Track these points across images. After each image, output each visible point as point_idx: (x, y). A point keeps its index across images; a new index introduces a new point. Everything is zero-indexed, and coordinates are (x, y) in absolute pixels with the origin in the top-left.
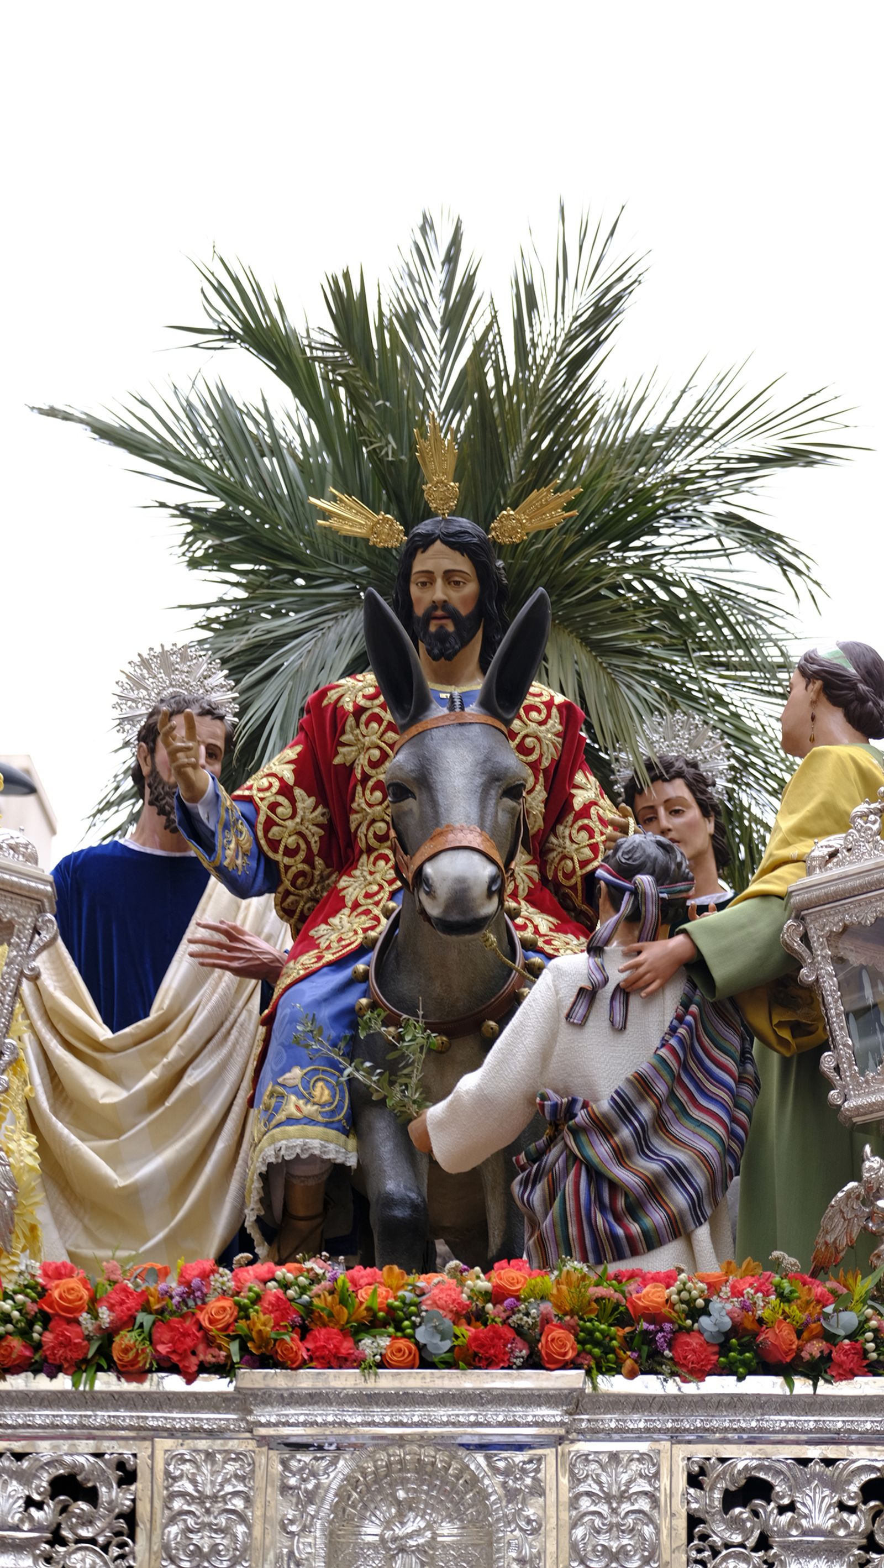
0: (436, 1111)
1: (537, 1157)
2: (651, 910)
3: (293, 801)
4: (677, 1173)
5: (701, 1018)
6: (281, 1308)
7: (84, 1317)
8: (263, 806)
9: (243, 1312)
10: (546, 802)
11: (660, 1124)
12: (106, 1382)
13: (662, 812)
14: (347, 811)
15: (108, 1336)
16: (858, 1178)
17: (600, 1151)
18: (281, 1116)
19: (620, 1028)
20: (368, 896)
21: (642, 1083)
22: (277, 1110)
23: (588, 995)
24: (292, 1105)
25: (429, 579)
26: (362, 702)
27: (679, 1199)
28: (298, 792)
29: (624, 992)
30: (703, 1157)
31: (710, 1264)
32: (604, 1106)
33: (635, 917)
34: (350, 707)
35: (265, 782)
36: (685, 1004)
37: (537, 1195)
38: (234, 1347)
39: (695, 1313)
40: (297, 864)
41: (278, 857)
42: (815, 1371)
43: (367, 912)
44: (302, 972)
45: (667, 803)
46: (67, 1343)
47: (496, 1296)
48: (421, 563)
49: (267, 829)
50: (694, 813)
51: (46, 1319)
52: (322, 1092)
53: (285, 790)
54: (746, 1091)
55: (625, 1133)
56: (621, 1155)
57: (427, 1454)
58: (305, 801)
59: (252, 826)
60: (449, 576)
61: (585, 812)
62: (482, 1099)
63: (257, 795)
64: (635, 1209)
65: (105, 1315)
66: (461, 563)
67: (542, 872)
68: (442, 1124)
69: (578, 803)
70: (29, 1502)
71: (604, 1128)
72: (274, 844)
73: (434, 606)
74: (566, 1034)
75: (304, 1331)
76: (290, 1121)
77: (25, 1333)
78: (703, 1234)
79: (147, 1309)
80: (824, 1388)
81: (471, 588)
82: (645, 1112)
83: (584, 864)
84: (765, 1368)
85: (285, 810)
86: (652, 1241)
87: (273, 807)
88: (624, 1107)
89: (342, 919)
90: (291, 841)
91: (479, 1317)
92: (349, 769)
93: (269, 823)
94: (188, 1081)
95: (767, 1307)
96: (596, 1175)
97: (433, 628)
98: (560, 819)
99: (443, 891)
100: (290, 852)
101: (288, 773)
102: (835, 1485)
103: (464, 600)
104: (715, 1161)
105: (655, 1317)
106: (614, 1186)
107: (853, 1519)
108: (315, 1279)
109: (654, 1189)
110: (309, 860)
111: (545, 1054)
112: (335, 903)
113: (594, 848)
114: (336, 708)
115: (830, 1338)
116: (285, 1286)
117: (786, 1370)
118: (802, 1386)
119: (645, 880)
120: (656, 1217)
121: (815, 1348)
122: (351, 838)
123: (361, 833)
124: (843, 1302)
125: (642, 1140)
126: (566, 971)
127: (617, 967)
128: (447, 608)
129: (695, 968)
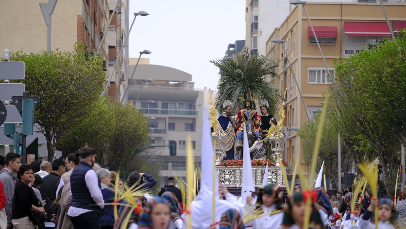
1: (255, 152)
4: (263, 154)
5: (264, 145)
8: (235, 119)
10: (255, 119)
12: (233, 167)
14: (241, 119)
15: (233, 164)
17: (258, 152)
19: (259, 145)
21: (261, 149)
23: (258, 143)
24: (238, 143)
26: (242, 112)
27: (263, 155)
29: (260, 143)
31: (264, 159)
32: (259, 150)
33: (260, 139)
35: (235, 117)
37: (255, 154)
39: (263, 163)
40: (238, 123)
44: (239, 133)
47: (253, 162)
48: (246, 103)
50: (265, 109)
51: (229, 163)
53: (237, 118)
56: (259, 153)
58: (238, 119)
61: (257, 120)
62: (252, 149)
64: (260, 156)
67: (254, 124)
70: (228, 173)
71: (259, 151)
74: (256, 145)
78: (264, 157)
80: (270, 167)
83: (257, 124)
86: (261, 157)
88: (260, 150)
92: (241, 117)
93: (236, 121)
94: (229, 135)
99: (249, 134)
101: (237, 117)
102: (270, 172)
109: (261, 155)
111: (255, 147)
114: (240, 112)
119: (261, 137)
120: (261, 156)
122: (241, 121)
124: (271, 162)
125: (261, 152)
126: (256, 142)
127: (259, 142)
128: (248, 106)
129: (264, 142)
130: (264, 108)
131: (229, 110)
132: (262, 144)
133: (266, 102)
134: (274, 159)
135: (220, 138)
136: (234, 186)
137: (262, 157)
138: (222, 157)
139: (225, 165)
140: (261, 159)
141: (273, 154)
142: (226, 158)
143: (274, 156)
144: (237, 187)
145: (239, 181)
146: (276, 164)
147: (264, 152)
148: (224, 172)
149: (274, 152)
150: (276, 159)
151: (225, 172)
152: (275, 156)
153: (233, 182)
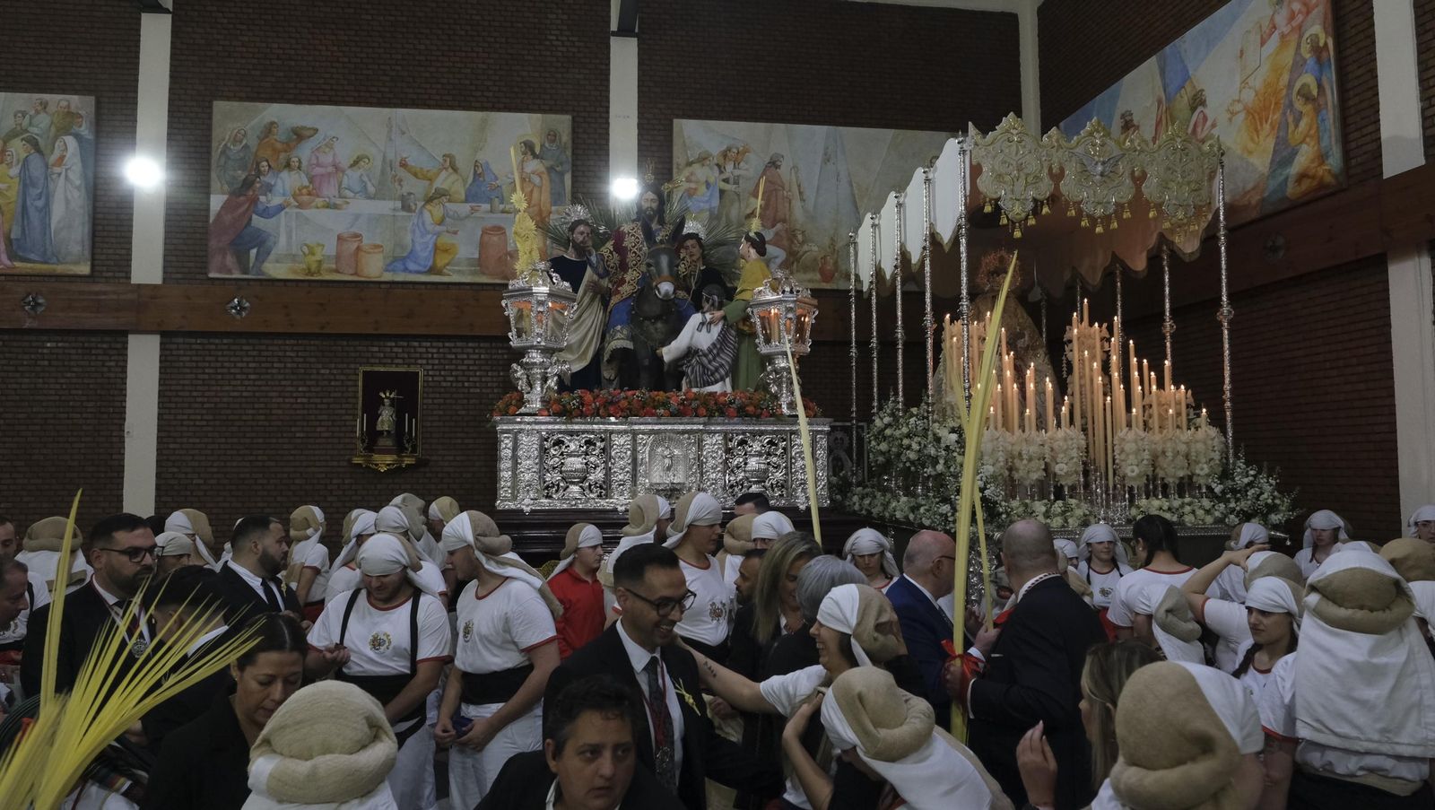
0: (664, 350)
1: (689, 361)
2: (716, 304)
3: (613, 255)
4: (722, 365)
5: (728, 329)
6: (637, 401)
7: (592, 405)
8: (606, 256)
9: (628, 403)
11: (718, 354)
14: (625, 258)
15: (598, 410)
17: (704, 361)
18: (614, 338)
19: (709, 331)
20: (632, 280)
21: (714, 344)
23: (702, 324)
24: (619, 335)
25: (647, 200)
26: (630, 231)
27: (723, 372)
28: (614, 253)
29: (710, 323)
31: (729, 389)
32: (705, 350)
33: (713, 305)
34: (626, 232)
35: (606, 250)
36: (724, 326)
37: (689, 369)
38: (627, 412)
39: (731, 403)
40: (614, 270)
41: (609, 269)
43: (632, 284)
44: (618, 301)
46: (589, 411)
51: (583, 406)
52: (625, 332)
53: (611, 253)
54: (737, 344)
55: (710, 356)
56: (710, 362)
57: (671, 435)
59: (603, 262)
60: (651, 200)
61: (683, 259)
62: (676, 348)
63: (604, 254)
64: (712, 374)
65: (596, 404)
66: (655, 197)
68: (664, 353)
70: (580, 446)
71: (705, 355)
72: (608, 266)
73: (648, 208)
74: (697, 333)
75: (643, 408)
76: (616, 339)
77: (578, 408)
78: (727, 379)
79: (606, 403)
81: (657, 204)
82: (715, 352)
85: (611, 258)
86: (717, 382)
87: (608, 257)
88: (710, 351)
89: (625, 286)
90: (612, 265)
91: (683, 404)
92: (627, 247)
93: (607, 261)
94: (582, 319)
96: (704, 367)
97: (647, 214)
99: (662, 292)
100: (612, 268)
101: (611, 248)
102: (762, 441)
103: (655, 207)
105: (724, 405)
106: (708, 369)
107: (765, 449)
108: (645, 395)
109: (717, 370)
110: (616, 269)
111: (692, 338)
112: (622, 282)
116: (638, 397)
119: (715, 297)
120: (717, 376)
122: (627, 264)
123: (629, 264)
125: (714, 359)
126: (696, 318)
127: (708, 316)
128: (651, 208)
129: (724, 318)
131: (582, 233)
132: (716, 330)
134: (774, 389)
135: (541, 295)
136: (604, 504)
137: (722, 379)
138: (552, 383)
139: (565, 413)
140: (717, 388)
141: (769, 368)
142: (567, 382)
143: (772, 377)
144: (620, 508)
145: (628, 485)
146: (780, 406)
147: (726, 359)
148: (559, 443)
151: (563, 442)
152: (777, 373)
153: (601, 487)
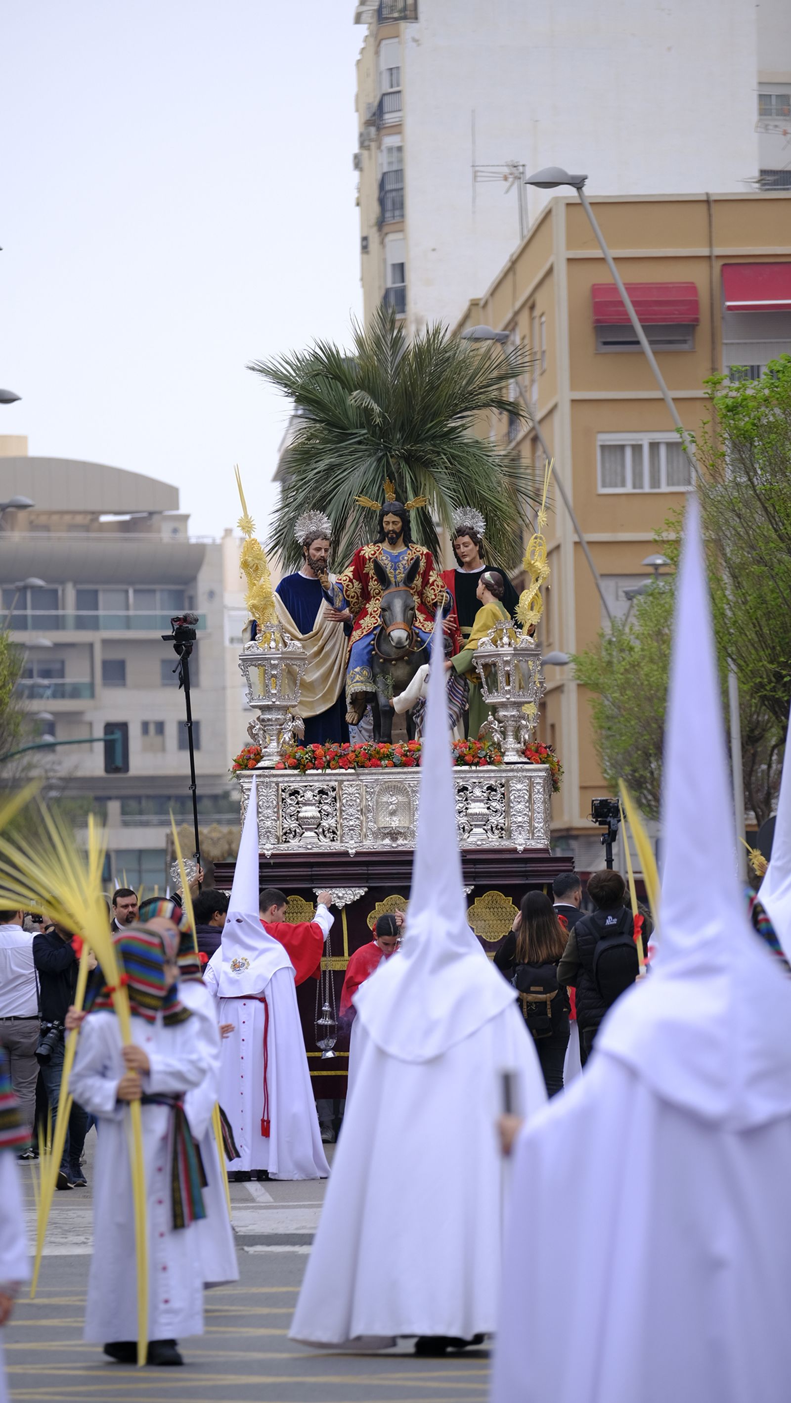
0: (395, 699)
1: (418, 712)
3: (353, 583)
6: (365, 754)
7: (324, 758)
8: (345, 586)
9: (357, 756)
10: (422, 582)
12: (329, 771)
13: (462, 546)
15: (329, 762)
16: (487, 720)
18: (355, 681)
20: (374, 611)
22: (354, 678)
24: (358, 677)
25: (388, 523)
26: (371, 556)
28: (354, 581)
30: (455, 712)
34: (367, 557)
35: (344, 578)
36: (451, 676)
37: (419, 720)
38: (355, 764)
40: (355, 600)
41: (350, 599)
42: (476, 764)
43: (374, 617)
44: (358, 638)
45: (463, 544)
46: (321, 763)
47: (409, 751)
48: (386, 519)
49: (346, 592)
50: (472, 546)
51: (315, 758)
52: (364, 673)
53: (351, 581)
54: (466, 693)
57: (396, 784)
58: (356, 583)
59: (342, 591)
60: (393, 522)
61: (433, 584)
63: (343, 583)
65: (328, 757)
66: (397, 519)
67: (421, 600)
68: (396, 703)
69: (431, 581)
70: (314, 796)
72: (348, 596)
73: (389, 531)
74: (424, 684)
75: (370, 760)
76: (357, 682)
77: (311, 761)
78: (455, 728)
79: (336, 755)
80: (478, 768)
81: (400, 524)
83: (433, 600)
84: (466, 764)
85: (351, 586)
87: (347, 586)
89: (367, 618)
90: (353, 594)
91: (406, 755)
92: (367, 574)
93: (347, 590)
95: (466, 751)
97: (390, 536)
98: (426, 585)
99: (395, 640)
100: (352, 597)
101: (350, 575)
102: (481, 787)
103: (398, 528)
104: (458, 712)
107: (485, 794)
108: (372, 746)
110: (357, 599)
111: (420, 689)
112: (366, 613)
113: (435, 595)
114: (364, 557)
115: (480, 758)
116: (365, 750)
117: (470, 765)
118: (474, 768)
121: (476, 760)
122: (369, 593)
123: (372, 592)
126: (424, 668)
128: (394, 531)
129: (452, 668)
130: (467, 539)
131: (319, 549)
133: (473, 518)
134: (496, 737)
135: (274, 659)
136: (336, 847)
138: (288, 737)
139: (300, 766)
141: (491, 718)
142: (301, 736)
143: (496, 725)
144: (351, 851)
145: (358, 830)
146: (503, 754)
148: (296, 793)
149: (494, 709)
150: (504, 734)
152: (500, 722)
153: (334, 832)
